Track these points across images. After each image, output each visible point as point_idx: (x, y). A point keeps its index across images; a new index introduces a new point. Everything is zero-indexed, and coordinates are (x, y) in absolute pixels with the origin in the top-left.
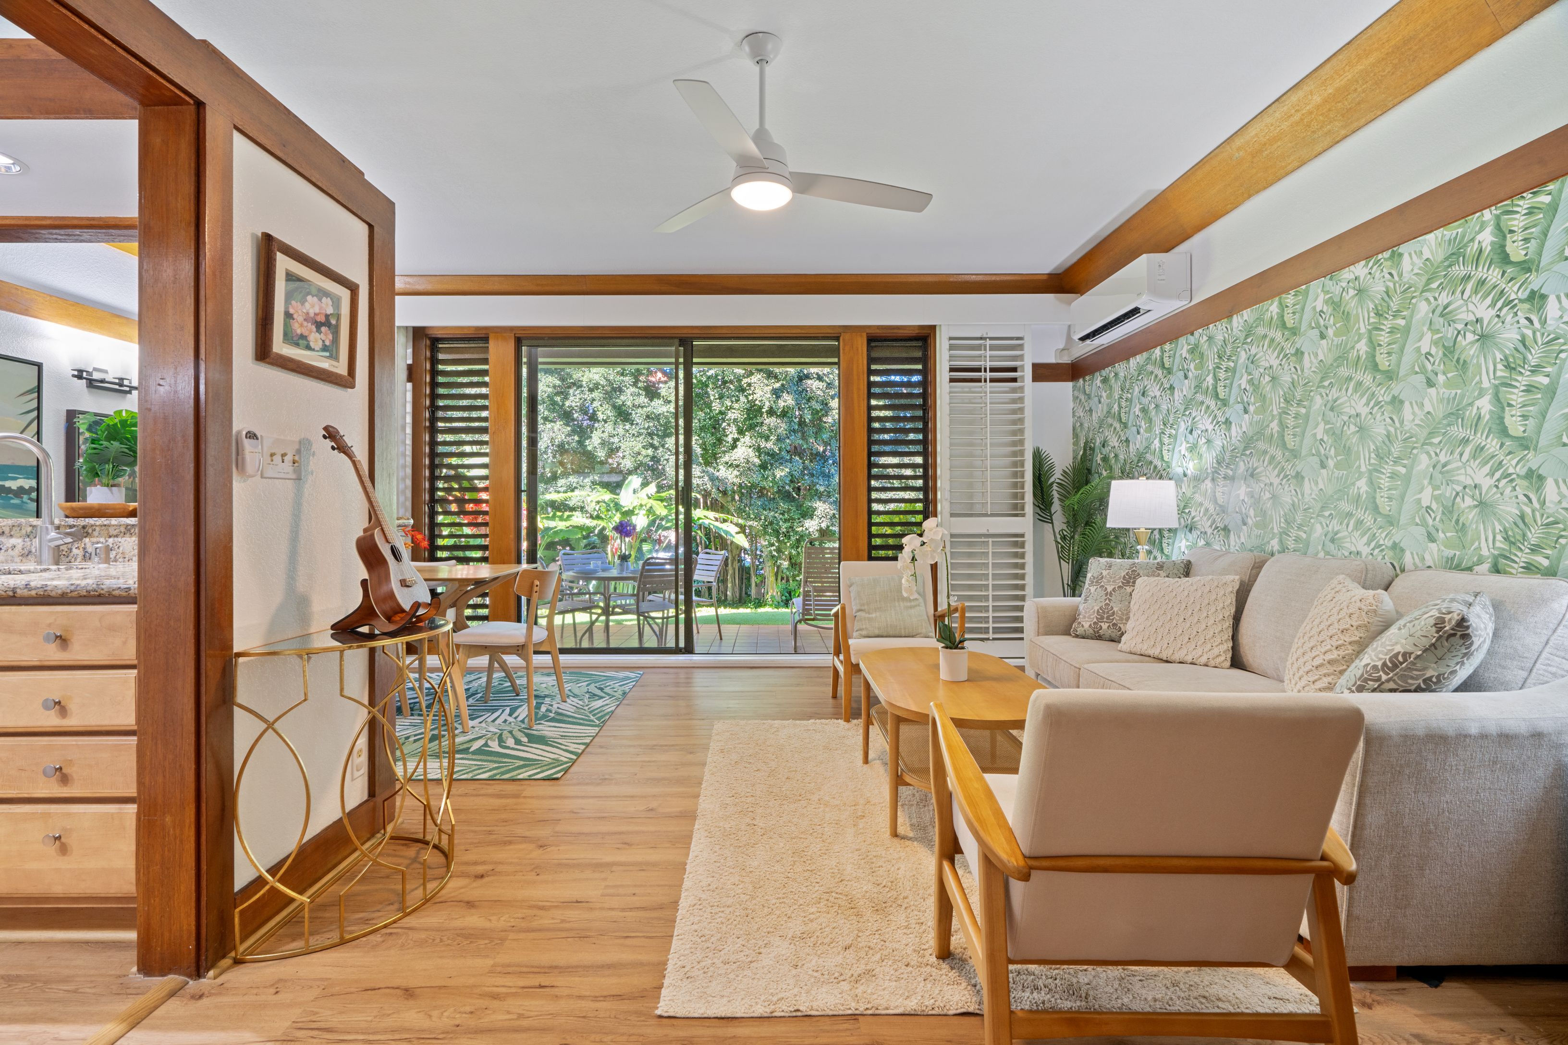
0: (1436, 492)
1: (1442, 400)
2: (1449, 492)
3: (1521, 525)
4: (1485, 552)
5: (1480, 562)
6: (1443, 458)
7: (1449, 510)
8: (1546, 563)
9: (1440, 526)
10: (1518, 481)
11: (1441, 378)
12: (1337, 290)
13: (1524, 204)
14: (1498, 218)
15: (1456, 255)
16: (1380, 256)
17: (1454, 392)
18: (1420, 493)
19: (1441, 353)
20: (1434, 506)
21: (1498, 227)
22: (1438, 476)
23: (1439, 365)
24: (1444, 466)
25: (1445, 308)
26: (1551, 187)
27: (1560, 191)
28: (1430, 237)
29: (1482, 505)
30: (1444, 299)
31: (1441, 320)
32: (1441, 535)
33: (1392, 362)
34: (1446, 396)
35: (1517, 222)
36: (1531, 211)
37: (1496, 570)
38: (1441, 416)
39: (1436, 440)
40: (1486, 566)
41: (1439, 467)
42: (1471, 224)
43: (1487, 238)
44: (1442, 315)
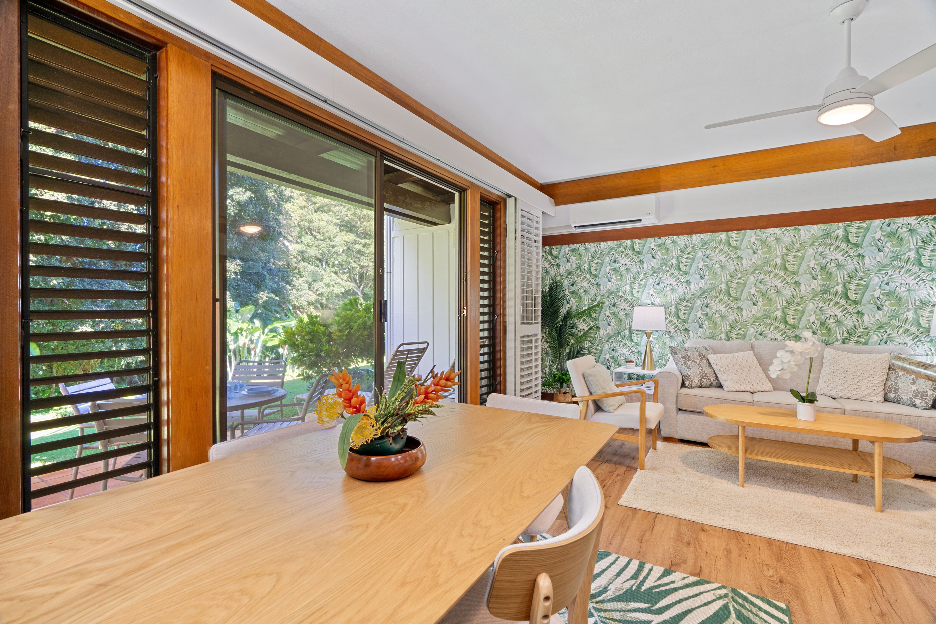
0: (817, 317)
1: (820, 285)
2: (823, 317)
3: (854, 329)
4: (839, 337)
5: (837, 340)
6: (820, 305)
7: (823, 324)
8: (864, 341)
9: (819, 329)
10: (853, 314)
11: (819, 277)
12: (764, 236)
13: (857, 224)
14: (845, 227)
15: (827, 235)
16: (788, 228)
17: (825, 283)
18: (810, 317)
19: (819, 268)
20: (816, 322)
21: (845, 230)
22: (818, 312)
23: (819, 272)
24: (821, 308)
25: (822, 253)
26: (867, 222)
27: (870, 224)
28: (815, 227)
29: (838, 322)
30: (821, 249)
31: (820, 257)
32: (819, 332)
33: (795, 269)
34: (822, 283)
35: (854, 230)
36: (859, 228)
37: (844, 343)
38: (819, 290)
39: (817, 299)
40: (839, 343)
41: (819, 308)
42: (834, 226)
43: (841, 232)
44: (820, 255)
